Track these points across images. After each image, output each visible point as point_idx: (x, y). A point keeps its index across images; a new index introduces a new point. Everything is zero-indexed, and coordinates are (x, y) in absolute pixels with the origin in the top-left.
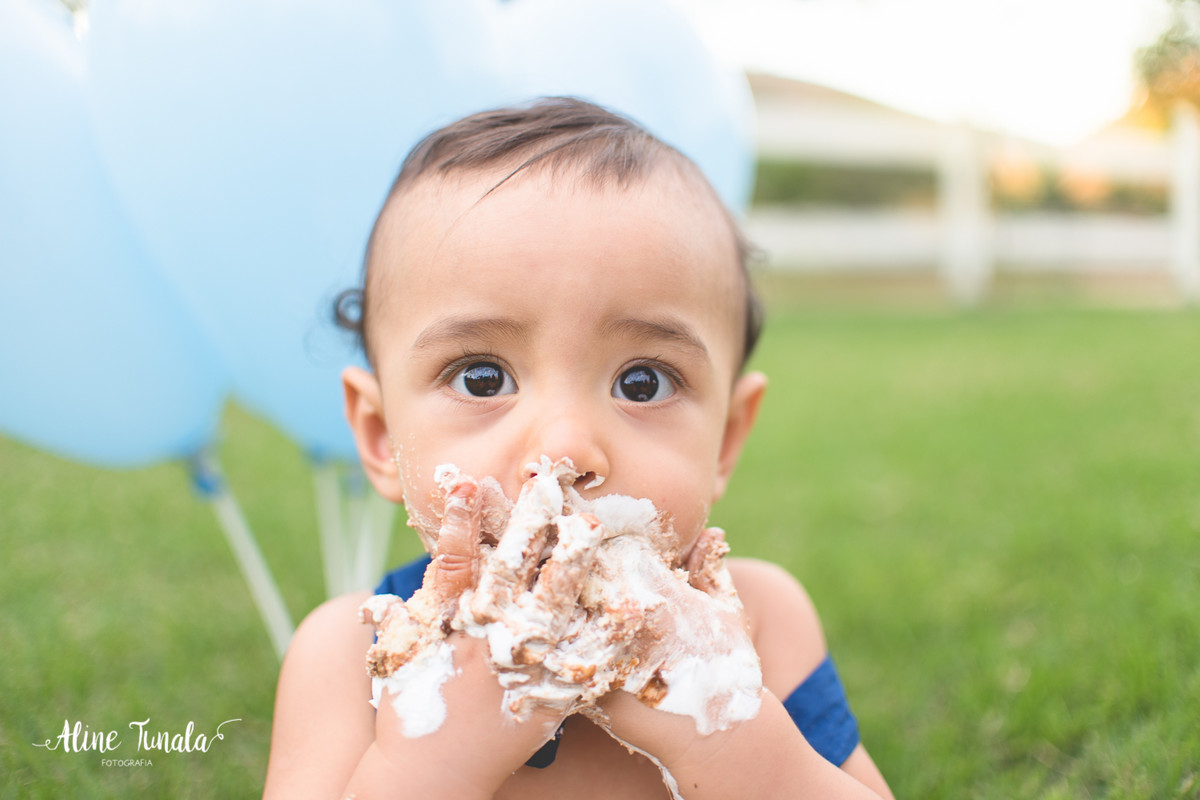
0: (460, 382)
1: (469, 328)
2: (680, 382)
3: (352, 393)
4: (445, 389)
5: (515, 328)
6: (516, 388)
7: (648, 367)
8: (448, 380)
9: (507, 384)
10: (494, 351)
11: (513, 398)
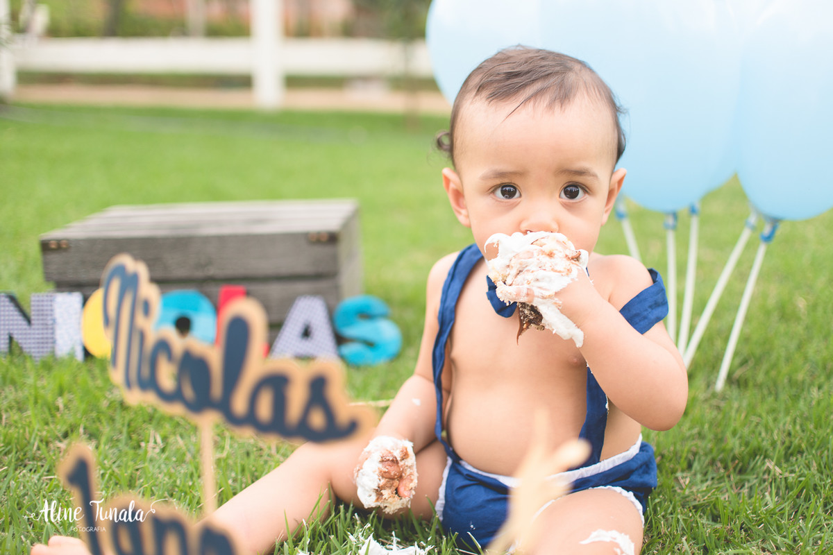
0: (499, 192)
1: (501, 175)
2: (587, 190)
3: (447, 181)
4: (492, 195)
5: (521, 174)
6: (520, 196)
7: (576, 185)
8: (493, 192)
9: (517, 194)
10: (513, 182)
11: (520, 199)
